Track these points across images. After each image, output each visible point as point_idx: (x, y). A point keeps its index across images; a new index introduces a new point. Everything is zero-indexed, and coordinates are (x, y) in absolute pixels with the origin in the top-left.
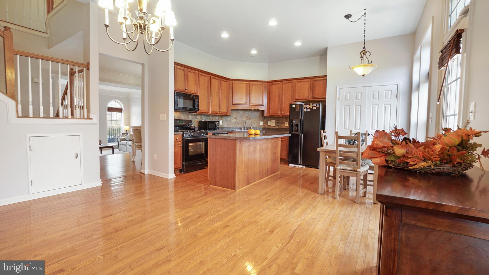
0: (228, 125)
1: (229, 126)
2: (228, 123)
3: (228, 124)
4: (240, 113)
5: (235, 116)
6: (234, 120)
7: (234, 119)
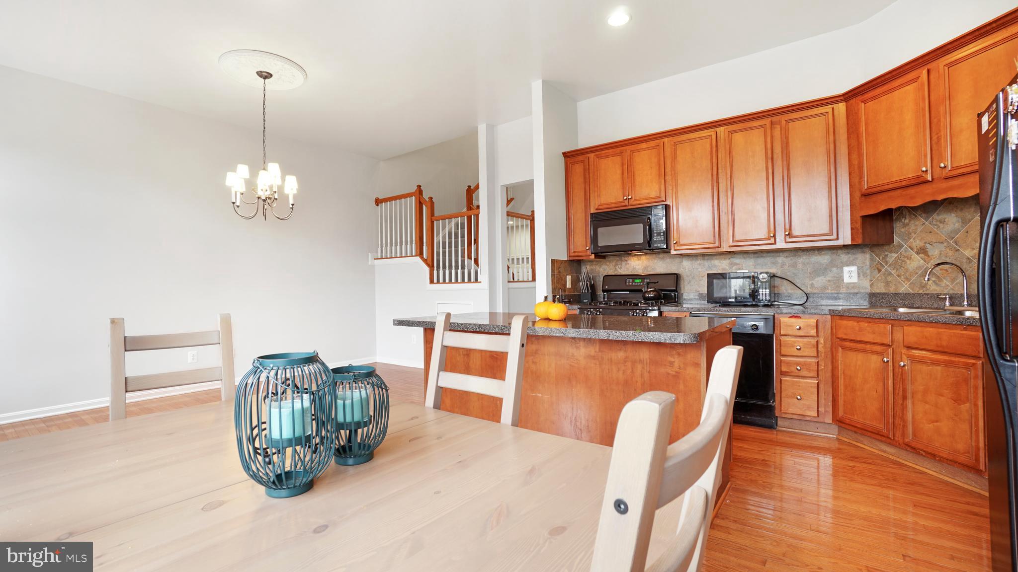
0: (887, 284)
1: (892, 290)
2: (890, 274)
3: (889, 279)
4: (943, 222)
5: (917, 243)
6: (916, 262)
7: (915, 255)
